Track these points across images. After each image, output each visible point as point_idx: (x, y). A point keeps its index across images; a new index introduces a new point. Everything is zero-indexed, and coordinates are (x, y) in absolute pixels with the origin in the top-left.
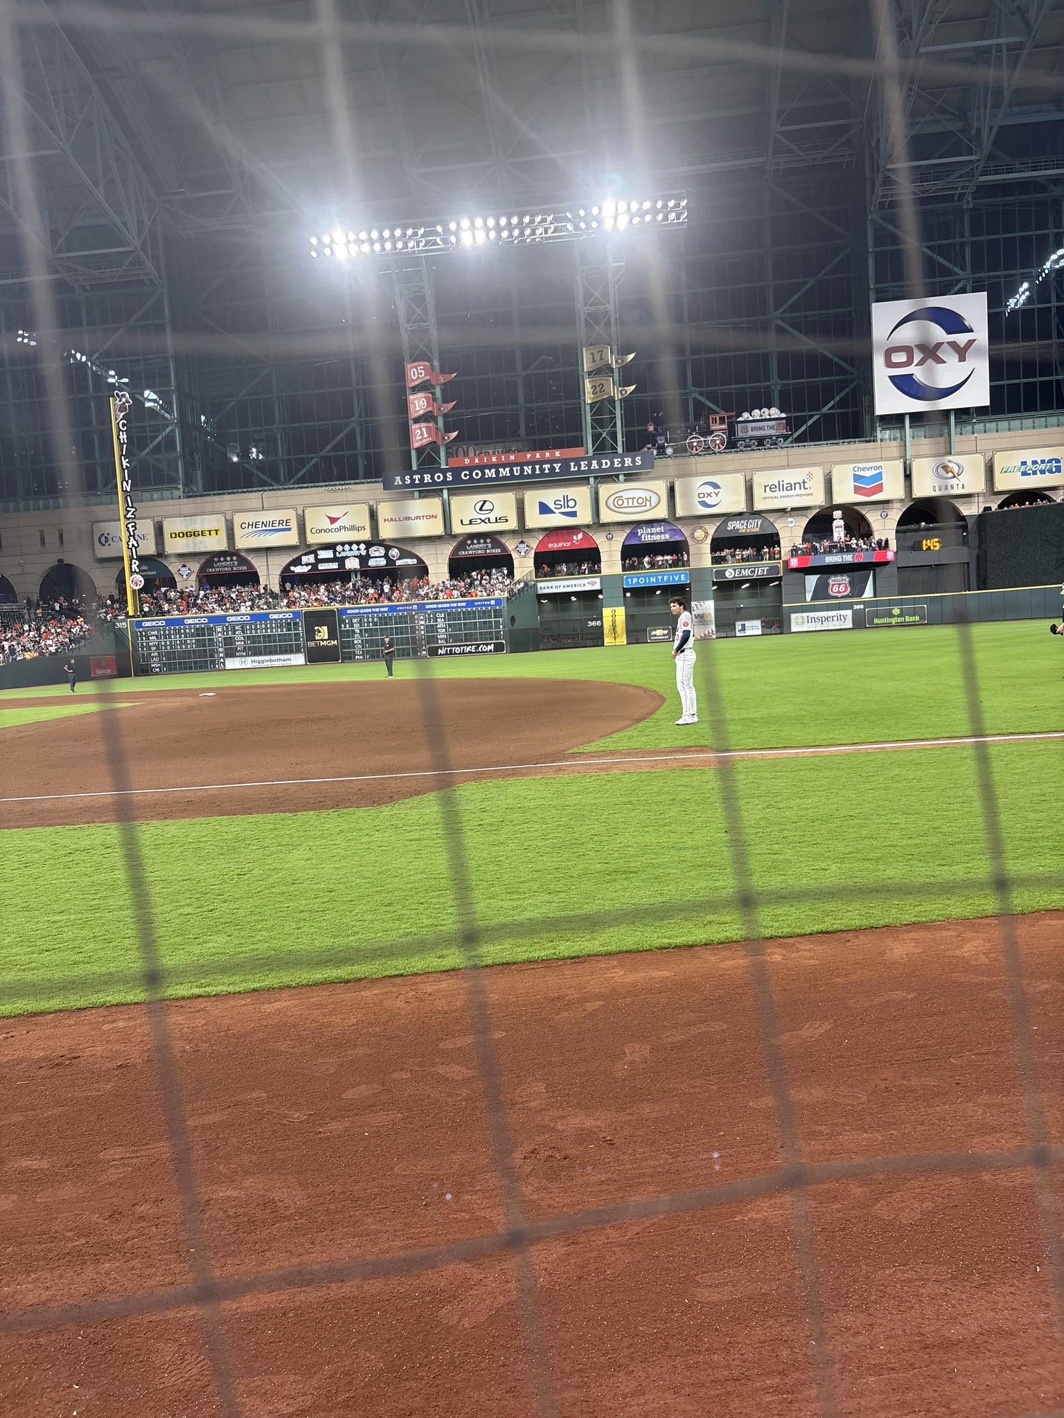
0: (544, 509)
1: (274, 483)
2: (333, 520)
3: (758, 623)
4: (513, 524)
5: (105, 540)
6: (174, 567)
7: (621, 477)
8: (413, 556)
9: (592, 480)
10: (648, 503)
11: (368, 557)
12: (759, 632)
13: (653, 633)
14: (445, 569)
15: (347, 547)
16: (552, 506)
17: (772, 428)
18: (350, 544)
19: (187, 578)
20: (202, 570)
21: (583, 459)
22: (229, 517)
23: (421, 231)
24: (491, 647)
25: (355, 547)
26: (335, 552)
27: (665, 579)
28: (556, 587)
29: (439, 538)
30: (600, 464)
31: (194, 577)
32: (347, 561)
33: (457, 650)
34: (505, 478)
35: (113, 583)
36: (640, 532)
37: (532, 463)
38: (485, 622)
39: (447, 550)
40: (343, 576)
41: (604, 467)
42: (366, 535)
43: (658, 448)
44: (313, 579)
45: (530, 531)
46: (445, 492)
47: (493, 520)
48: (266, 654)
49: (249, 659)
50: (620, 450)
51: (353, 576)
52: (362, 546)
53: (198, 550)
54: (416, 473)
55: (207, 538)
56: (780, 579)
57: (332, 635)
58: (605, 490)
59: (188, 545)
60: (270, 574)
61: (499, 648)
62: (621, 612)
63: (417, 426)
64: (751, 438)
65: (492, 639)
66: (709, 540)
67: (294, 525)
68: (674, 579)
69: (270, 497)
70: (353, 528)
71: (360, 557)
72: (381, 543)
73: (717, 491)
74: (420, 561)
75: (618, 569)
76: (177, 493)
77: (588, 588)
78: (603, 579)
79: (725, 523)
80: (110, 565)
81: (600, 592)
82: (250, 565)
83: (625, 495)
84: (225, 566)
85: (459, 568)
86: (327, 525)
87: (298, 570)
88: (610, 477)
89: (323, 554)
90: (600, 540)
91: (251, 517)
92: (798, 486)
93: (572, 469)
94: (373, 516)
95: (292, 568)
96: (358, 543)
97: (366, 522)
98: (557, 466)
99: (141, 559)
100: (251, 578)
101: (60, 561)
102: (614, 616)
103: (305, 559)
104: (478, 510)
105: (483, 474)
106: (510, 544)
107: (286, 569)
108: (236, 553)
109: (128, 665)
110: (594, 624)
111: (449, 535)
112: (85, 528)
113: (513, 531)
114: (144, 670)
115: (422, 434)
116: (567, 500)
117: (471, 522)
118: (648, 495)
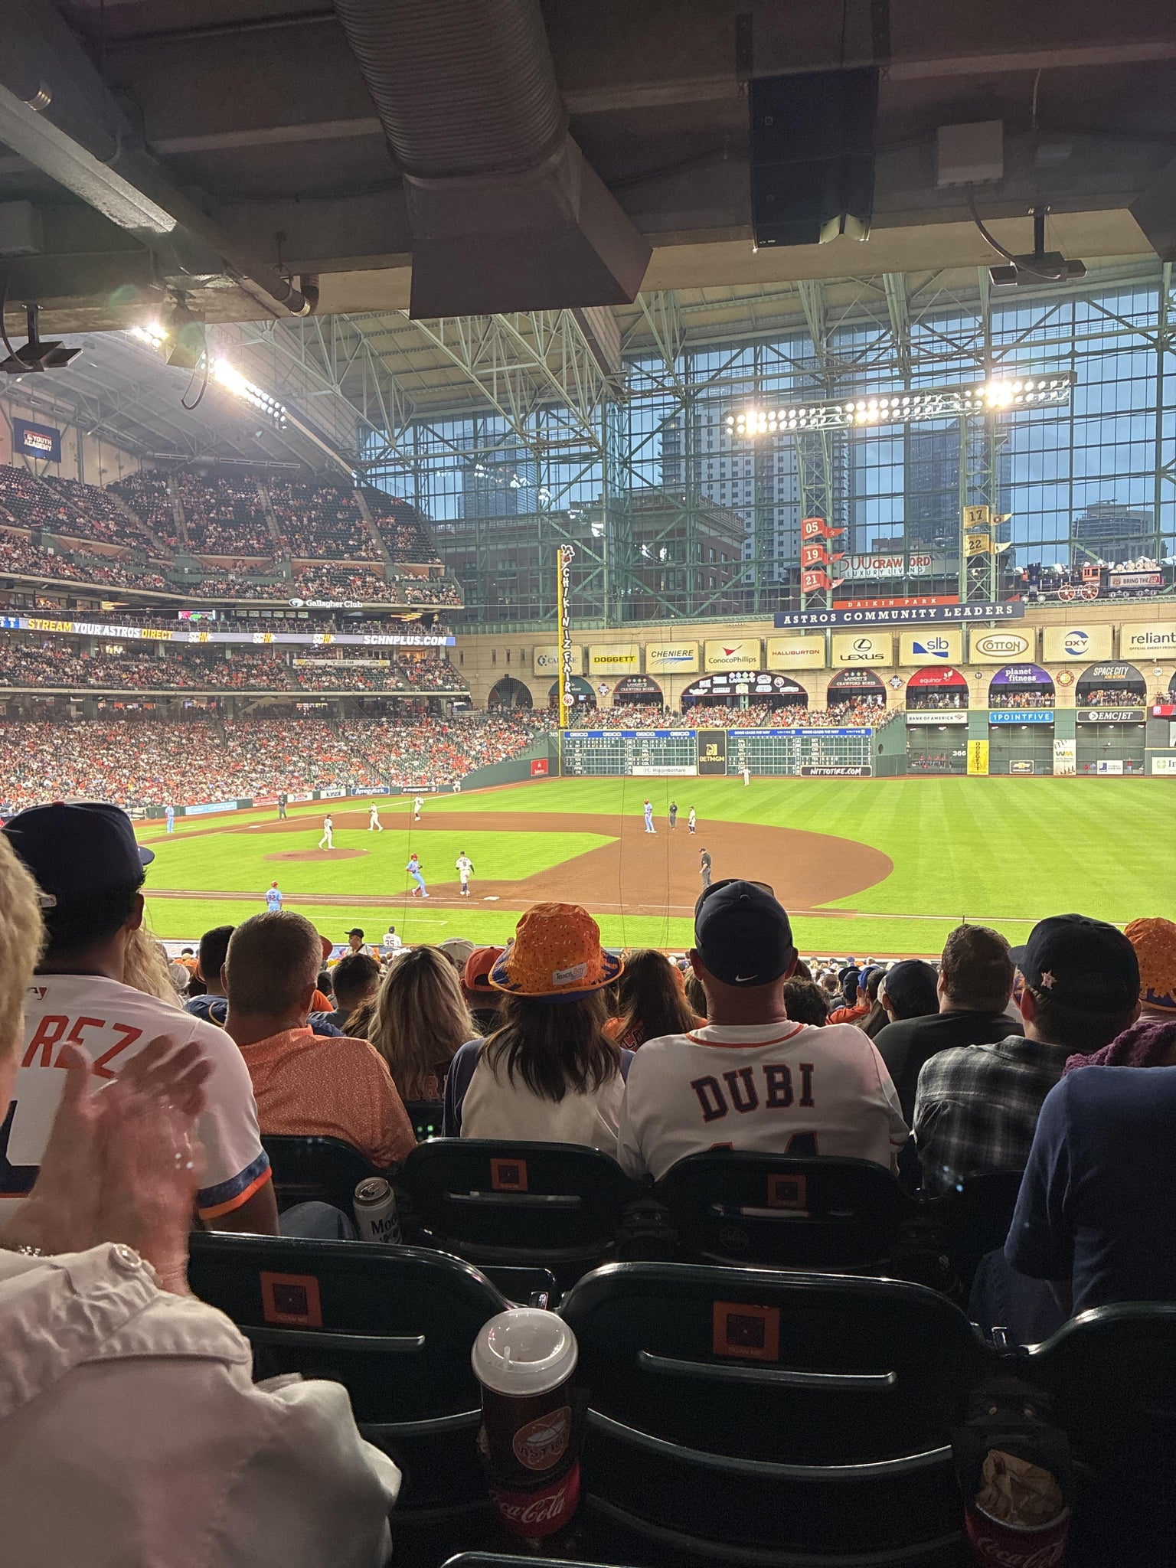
0: (918, 649)
1: (681, 614)
2: (729, 652)
3: (1120, 763)
4: (888, 661)
5: (543, 661)
6: (595, 685)
7: (993, 624)
8: (795, 685)
9: (964, 626)
10: (1016, 648)
11: (756, 683)
12: (1120, 772)
13: (1015, 765)
14: (824, 697)
15: (739, 675)
16: (925, 647)
17: (1145, 580)
18: (742, 673)
19: (605, 699)
20: (618, 689)
21: (957, 606)
22: (643, 646)
23: (823, 410)
24: (859, 771)
25: (745, 675)
26: (728, 678)
27: (1030, 716)
28: (925, 719)
29: (821, 670)
30: (972, 611)
31: (611, 694)
32: (737, 687)
33: (828, 772)
34: (884, 621)
35: (547, 696)
36: (1008, 673)
37: (910, 608)
38: (855, 749)
39: (826, 681)
40: (734, 700)
41: (976, 613)
42: (756, 666)
43: (1030, 596)
44: (709, 701)
45: (903, 667)
46: (829, 632)
47: (870, 657)
48: (665, 764)
49: (652, 768)
50: (993, 600)
51: (742, 699)
52: (752, 675)
53: (616, 673)
54: (804, 613)
55: (624, 663)
56: (1144, 723)
57: (720, 753)
58: (976, 634)
59: (608, 668)
60: (672, 698)
61: (866, 772)
62: (985, 744)
63: (808, 573)
64: (1123, 589)
65: (860, 764)
66: (1075, 684)
67: (695, 655)
68: (1038, 718)
69: (678, 631)
70: (745, 659)
71: (749, 684)
72: (768, 673)
73: (1084, 640)
74: (801, 689)
75: (985, 706)
76: (601, 624)
77: (956, 721)
78: (968, 712)
79: (1092, 669)
80: (545, 681)
81: (966, 725)
82: (657, 687)
83: (995, 640)
84: (636, 687)
85: (834, 696)
86: (723, 655)
87: (696, 692)
88: (982, 623)
89: (718, 680)
90: (969, 677)
91: (660, 648)
92: (1166, 639)
93: (946, 615)
94: (763, 648)
95: (691, 691)
96: (749, 672)
97: (757, 655)
98: (932, 612)
99: (573, 678)
100: (657, 697)
101: (507, 675)
102: (978, 751)
103: (702, 684)
104: (857, 647)
105: (864, 616)
106: (885, 678)
107: (686, 691)
108: (646, 677)
109: (556, 767)
110: (959, 753)
111: (829, 668)
112: (528, 650)
113: (888, 667)
114: (569, 772)
115: (812, 580)
116: (939, 641)
117: (849, 658)
118: (1016, 640)
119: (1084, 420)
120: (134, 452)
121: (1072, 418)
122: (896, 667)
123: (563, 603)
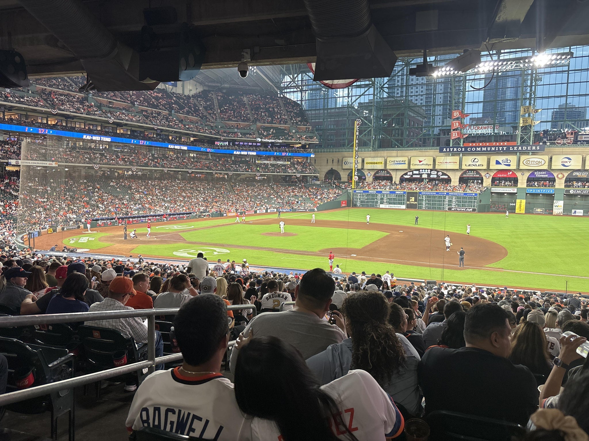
0: (498, 163)
1: (401, 146)
2: (420, 162)
3: (582, 211)
4: (485, 167)
5: (346, 163)
6: (366, 173)
7: (530, 154)
8: (446, 175)
9: (518, 154)
10: (540, 163)
11: (431, 174)
12: (582, 214)
13: (536, 210)
14: (458, 180)
15: (424, 170)
16: (501, 162)
18: (425, 170)
19: (369, 178)
20: (375, 174)
21: (515, 146)
22: (386, 159)
25: (426, 170)
26: (419, 172)
27: (544, 191)
28: (499, 190)
29: (457, 170)
30: (522, 148)
31: (372, 176)
32: (423, 175)
33: (459, 209)
34: (484, 151)
35: (347, 176)
36: (535, 173)
37: (495, 147)
38: (470, 201)
39: (459, 174)
40: (421, 180)
41: (524, 149)
42: (431, 167)
44: (411, 180)
45: (491, 170)
46: (461, 155)
47: (477, 165)
48: (393, 204)
49: (388, 205)
50: (531, 144)
51: (424, 180)
52: (429, 171)
53: (374, 168)
54: (451, 147)
55: (378, 165)
57: (415, 201)
58: (523, 158)
59: (371, 167)
60: (396, 178)
61: (474, 210)
62: (524, 201)
63: (454, 132)
65: (472, 207)
66: (564, 178)
67: (407, 162)
68: (547, 191)
69: (400, 153)
70: (427, 164)
71: (428, 174)
72: (436, 170)
73: (570, 161)
74: (449, 177)
75: (525, 186)
76: (370, 149)
77: (512, 191)
78: (518, 189)
79: (572, 172)
80: (346, 171)
81: (516, 193)
82: (390, 174)
83: (531, 160)
84: (382, 174)
85: (463, 180)
86: (418, 163)
87: (406, 177)
88: (526, 153)
89: (415, 172)
90: (519, 175)
91: (393, 159)
93: (511, 149)
94: (434, 161)
95: (404, 176)
96: (428, 170)
97: (432, 163)
98: (505, 148)
99: (358, 170)
100: (390, 178)
101: (332, 168)
102: (521, 204)
103: (409, 173)
104: (472, 161)
105: (476, 149)
106: (483, 174)
107: (402, 176)
108: (386, 170)
109: (351, 204)
110: (512, 204)
111: (460, 169)
112: (340, 159)
113: (485, 170)
114: (355, 206)
115: (455, 134)
116: (507, 160)
117: (469, 165)
118: (540, 160)
119: (574, 72)
120: (201, 83)
121: (568, 71)
122: (488, 169)
123: (356, 141)
